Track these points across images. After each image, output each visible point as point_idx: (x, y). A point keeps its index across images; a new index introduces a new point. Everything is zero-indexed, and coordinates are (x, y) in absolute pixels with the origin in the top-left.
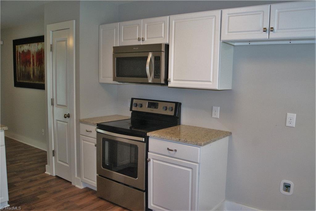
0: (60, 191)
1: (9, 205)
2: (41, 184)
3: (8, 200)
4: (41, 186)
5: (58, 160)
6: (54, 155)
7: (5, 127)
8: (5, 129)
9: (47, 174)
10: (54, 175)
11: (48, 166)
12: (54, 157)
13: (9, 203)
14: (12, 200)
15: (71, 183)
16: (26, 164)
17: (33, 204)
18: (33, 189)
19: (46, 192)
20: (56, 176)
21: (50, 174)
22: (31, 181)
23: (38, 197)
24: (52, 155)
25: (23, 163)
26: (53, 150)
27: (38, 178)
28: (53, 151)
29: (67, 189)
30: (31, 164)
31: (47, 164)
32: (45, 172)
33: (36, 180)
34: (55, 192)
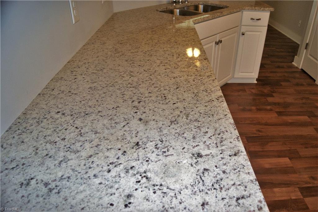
0: (302, 85)
1: (256, 82)
2: (286, 72)
3: (257, 77)
4: (285, 74)
5: (308, 54)
6: (306, 48)
7: (272, 8)
8: (271, 10)
9: (294, 65)
10: (300, 68)
11: (297, 57)
12: (305, 51)
13: (257, 80)
14: (259, 78)
15: (315, 81)
16: (277, 50)
17: (276, 89)
18: (278, 75)
19: (288, 81)
20: (302, 69)
21: (296, 66)
22: (279, 67)
23: (282, 83)
24: (305, 48)
25: (275, 49)
26: (307, 42)
27: (285, 66)
28: (307, 44)
29: (309, 85)
30: (282, 52)
31: (296, 55)
32: (293, 63)
33: (283, 67)
34: (297, 85)
